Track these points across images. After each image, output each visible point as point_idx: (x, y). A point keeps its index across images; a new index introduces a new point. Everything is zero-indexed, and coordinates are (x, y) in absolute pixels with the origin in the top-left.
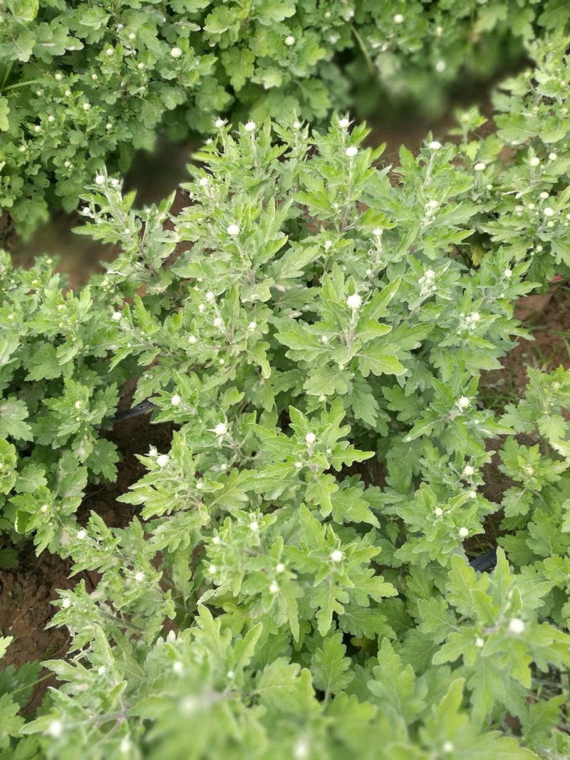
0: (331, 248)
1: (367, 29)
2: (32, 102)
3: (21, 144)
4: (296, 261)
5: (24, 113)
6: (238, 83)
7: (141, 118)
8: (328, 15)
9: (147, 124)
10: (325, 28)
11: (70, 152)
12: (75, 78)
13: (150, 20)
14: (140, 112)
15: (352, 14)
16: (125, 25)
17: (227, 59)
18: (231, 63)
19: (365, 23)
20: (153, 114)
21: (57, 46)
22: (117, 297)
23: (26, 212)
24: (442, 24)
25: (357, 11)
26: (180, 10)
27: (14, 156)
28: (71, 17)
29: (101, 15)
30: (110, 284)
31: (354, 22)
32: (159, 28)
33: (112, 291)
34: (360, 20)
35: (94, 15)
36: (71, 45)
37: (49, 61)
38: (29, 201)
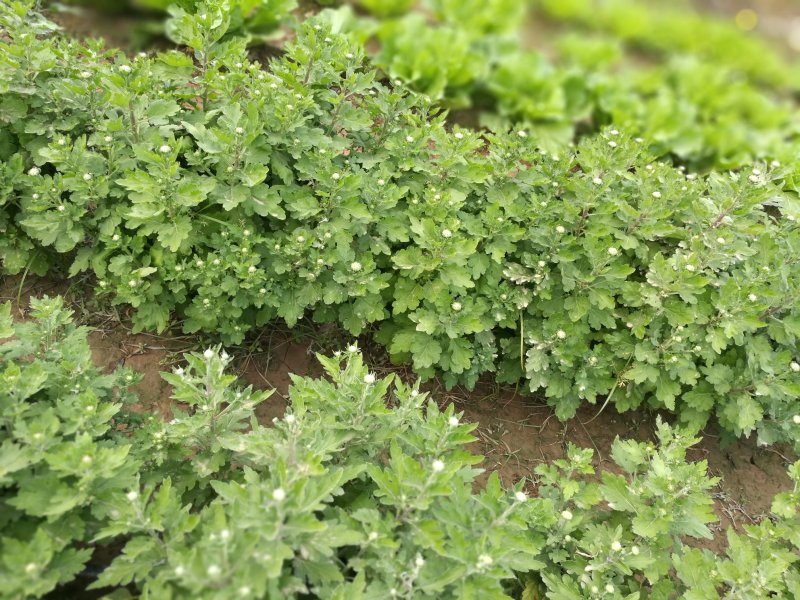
0: (373, 541)
1: (533, 322)
2: (214, 235)
3: (181, 263)
4: (334, 535)
5: (203, 239)
6: (399, 308)
7: (298, 294)
8: (504, 296)
9: (300, 301)
10: (496, 306)
11: (216, 293)
12: (260, 240)
13: (352, 228)
14: (300, 289)
15: (526, 305)
16: (330, 220)
17: (400, 285)
18: (403, 290)
19: (535, 316)
20: (310, 296)
21: (264, 207)
22: (161, 454)
23: (149, 313)
24: (598, 356)
25: (530, 305)
26: (382, 232)
27: (169, 268)
28: (290, 191)
29: (314, 206)
30: (162, 438)
31: (525, 311)
32: (356, 237)
33: (159, 447)
34: (531, 312)
35: (308, 204)
36: (275, 212)
37: (250, 214)
38: (157, 305)
